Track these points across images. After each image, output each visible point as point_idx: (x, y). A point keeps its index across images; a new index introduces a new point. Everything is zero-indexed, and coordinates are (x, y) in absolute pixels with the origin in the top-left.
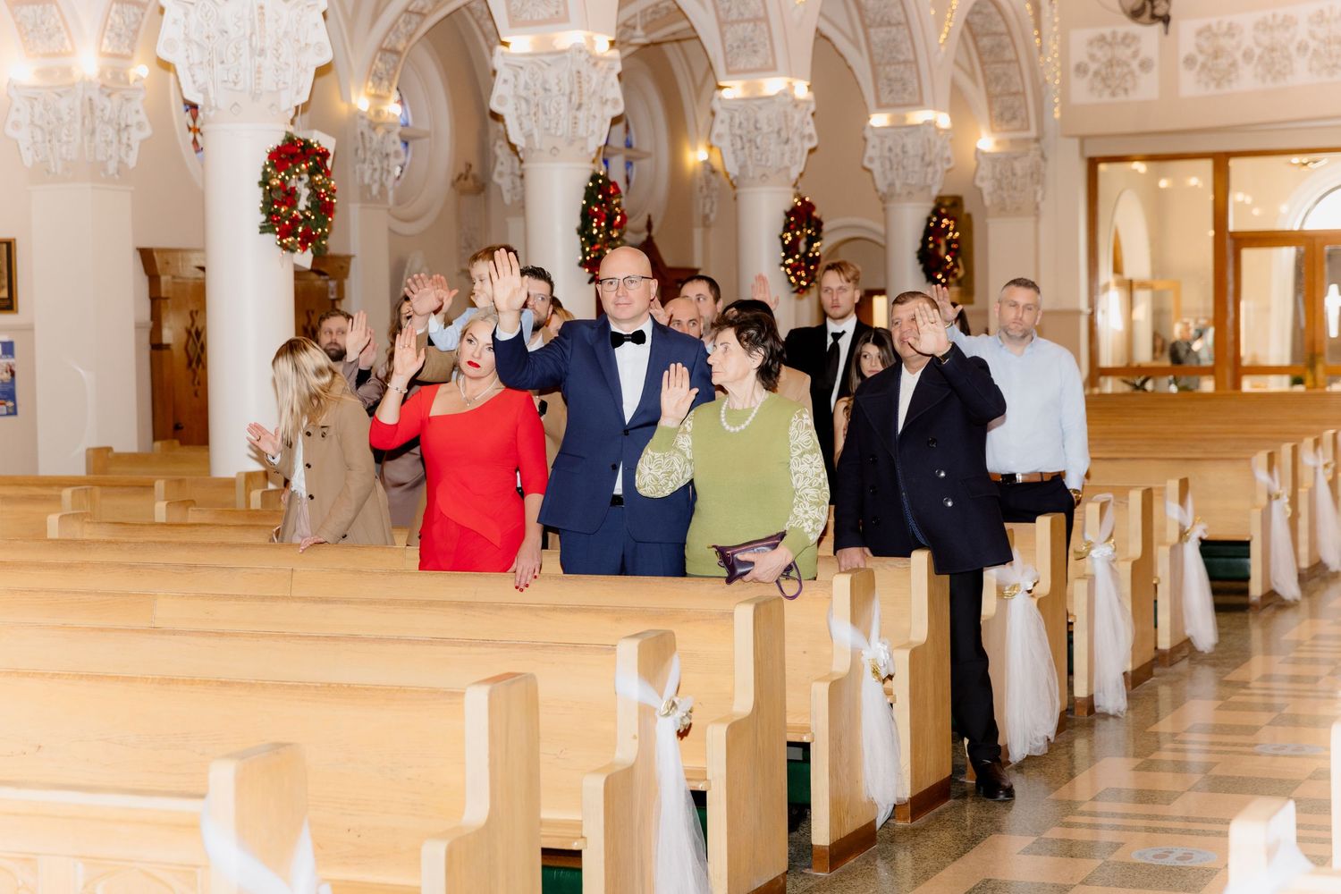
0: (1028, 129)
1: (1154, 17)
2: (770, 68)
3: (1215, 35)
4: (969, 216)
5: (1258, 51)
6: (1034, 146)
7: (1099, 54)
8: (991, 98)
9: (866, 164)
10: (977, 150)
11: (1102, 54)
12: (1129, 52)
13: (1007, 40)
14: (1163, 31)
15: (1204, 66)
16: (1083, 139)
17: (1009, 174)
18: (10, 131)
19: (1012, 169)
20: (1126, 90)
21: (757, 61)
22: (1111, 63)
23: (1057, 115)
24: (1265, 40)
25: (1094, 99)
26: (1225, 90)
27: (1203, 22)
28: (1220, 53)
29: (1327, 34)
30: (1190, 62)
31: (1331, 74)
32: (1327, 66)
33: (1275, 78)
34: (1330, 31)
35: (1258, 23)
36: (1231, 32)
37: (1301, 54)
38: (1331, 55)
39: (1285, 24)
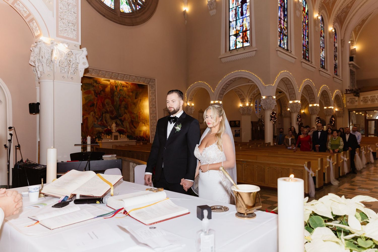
0: (341, 108)
1: (357, 96)
2: (315, 103)
6: (342, 110)
8: (337, 105)
9: (324, 112)
10: (336, 110)
11: (351, 100)
12: (354, 100)
14: (359, 98)
15: (364, 101)
16: (348, 109)
17: (339, 113)
18: (240, 111)
20: (354, 104)
21: (313, 102)
22: (352, 101)
23: (345, 106)
24: (372, 98)
25: (350, 105)
26: (367, 104)
27: (363, 96)
28: (366, 100)
30: (362, 101)
33: (373, 102)
35: (371, 96)
36: (367, 97)
37: (376, 100)
39: (374, 96)
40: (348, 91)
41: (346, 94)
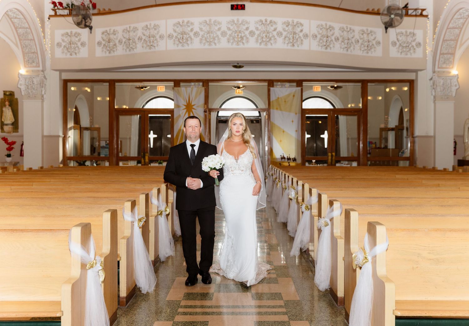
0: (39, 67)
1: (86, 26)
3: (108, 34)
4: (17, 99)
5: (124, 40)
6: (41, 73)
7: (66, 39)
8: (24, 54)
10: (19, 73)
12: (77, 39)
13: (29, 30)
14: (90, 32)
15: (104, 45)
16: (61, 71)
17: (31, 83)
19: (33, 81)
20: (76, 53)
22: (70, 43)
23: (50, 62)
24: (127, 36)
25: (64, 56)
26: (112, 54)
27: (104, 29)
28: (110, 41)
29: (149, 34)
30: (99, 44)
31: (150, 48)
32: (148, 46)
33: (130, 50)
34: (150, 33)
35: (124, 30)
36: (114, 33)
37: (139, 41)
38: (150, 41)
39: (134, 30)
40: (59, 9)
41: (51, 18)
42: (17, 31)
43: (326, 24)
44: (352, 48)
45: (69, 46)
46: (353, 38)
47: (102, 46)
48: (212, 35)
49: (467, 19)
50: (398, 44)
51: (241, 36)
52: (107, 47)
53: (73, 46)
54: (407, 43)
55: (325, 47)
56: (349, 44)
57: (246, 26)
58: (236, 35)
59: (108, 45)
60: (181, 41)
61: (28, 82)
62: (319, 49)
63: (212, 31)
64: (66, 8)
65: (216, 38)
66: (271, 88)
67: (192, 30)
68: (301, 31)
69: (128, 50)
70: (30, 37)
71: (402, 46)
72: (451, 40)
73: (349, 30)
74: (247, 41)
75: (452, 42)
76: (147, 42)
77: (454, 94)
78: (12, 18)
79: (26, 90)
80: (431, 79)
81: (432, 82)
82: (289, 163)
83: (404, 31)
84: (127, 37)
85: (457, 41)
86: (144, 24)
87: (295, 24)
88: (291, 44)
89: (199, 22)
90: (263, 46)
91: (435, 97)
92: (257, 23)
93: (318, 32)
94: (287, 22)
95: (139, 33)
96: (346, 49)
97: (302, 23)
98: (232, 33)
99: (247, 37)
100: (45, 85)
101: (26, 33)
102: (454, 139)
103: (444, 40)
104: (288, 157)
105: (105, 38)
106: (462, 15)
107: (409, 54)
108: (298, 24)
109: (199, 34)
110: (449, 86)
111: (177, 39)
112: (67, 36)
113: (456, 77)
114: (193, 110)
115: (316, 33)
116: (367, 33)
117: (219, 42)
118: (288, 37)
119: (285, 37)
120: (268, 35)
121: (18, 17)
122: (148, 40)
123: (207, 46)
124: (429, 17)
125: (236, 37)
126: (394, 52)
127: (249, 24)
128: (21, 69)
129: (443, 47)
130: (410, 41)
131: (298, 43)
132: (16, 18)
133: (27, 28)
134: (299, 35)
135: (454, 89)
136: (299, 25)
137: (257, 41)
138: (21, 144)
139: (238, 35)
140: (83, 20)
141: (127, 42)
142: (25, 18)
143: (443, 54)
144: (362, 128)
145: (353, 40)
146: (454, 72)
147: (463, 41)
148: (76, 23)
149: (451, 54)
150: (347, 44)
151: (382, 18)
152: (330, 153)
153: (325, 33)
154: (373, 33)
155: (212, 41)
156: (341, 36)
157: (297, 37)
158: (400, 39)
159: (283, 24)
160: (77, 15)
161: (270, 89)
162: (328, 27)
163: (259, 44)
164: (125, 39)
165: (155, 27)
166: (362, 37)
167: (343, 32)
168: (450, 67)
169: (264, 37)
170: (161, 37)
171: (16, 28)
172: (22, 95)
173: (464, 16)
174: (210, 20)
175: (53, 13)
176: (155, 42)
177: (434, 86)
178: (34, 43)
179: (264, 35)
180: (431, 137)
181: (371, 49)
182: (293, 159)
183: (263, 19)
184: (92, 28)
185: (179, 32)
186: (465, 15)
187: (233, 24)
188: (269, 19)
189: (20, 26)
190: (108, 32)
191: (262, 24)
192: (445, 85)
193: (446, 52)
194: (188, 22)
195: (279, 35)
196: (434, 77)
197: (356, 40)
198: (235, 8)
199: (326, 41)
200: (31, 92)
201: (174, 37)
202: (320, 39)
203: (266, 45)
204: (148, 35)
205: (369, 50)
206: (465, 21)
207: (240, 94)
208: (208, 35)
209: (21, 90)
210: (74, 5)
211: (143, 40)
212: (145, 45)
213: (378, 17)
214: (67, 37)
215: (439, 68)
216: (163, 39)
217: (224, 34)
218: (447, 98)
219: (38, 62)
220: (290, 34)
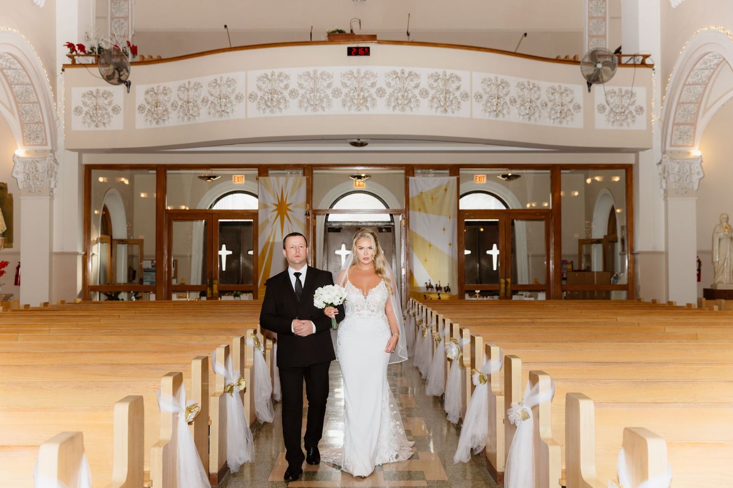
0: (46, 144)
1: (120, 81)
3: (155, 93)
4: (11, 195)
5: (180, 103)
6: (50, 155)
7: (89, 102)
8: (23, 125)
10: (14, 154)
11: (91, 102)
12: (106, 102)
13: (30, 88)
14: (126, 91)
15: (149, 111)
16: (81, 152)
17: (34, 171)
19: (36, 168)
20: (104, 124)
22: (96, 108)
24: (184, 96)
25: (85, 128)
26: (162, 125)
27: (149, 86)
28: (159, 104)
29: (219, 93)
30: (142, 109)
31: (221, 116)
32: (218, 111)
33: (189, 118)
34: (221, 91)
35: (180, 87)
36: (165, 92)
37: (204, 105)
38: (221, 105)
39: (196, 87)
40: (79, 55)
41: (66, 69)
42: (11, 89)
43: (496, 78)
44: (537, 115)
45: (95, 112)
46: (537, 99)
47: (146, 112)
48: (318, 94)
49: (715, 70)
50: (608, 108)
51: (364, 95)
52: (153, 114)
53: (100, 112)
54: (622, 108)
55: (495, 113)
56: (531, 108)
57: (372, 80)
58: (356, 94)
59: (154, 110)
60: (269, 104)
61: (29, 168)
62: (487, 116)
63: (318, 89)
64: (89, 54)
65: (325, 100)
66: (410, 178)
67: (286, 87)
68: (458, 88)
69: (186, 118)
70: (33, 98)
71: (615, 112)
72: (690, 103)
73: (531, 87)
74: (374, 104)
75: (692, 106)
76: (215, 105)
77: (696, 187)
78: (4, 69)
79: (25, 181)
80: (660, 163)
81: (661, 167)
82: (439, 294)
83: (616, 89)
84: (186, 99)
85: (700, 103)
86: (210, 78)
87: (448, 78)
88: (443, 109)
89: (298, 75)
90: (397, 112)
91: (666, 191)
92: (389, 75)
93: (484, 89)
94: (435, 74)
95: (204, 92)
96: (528, 116)
97: (460, 77)
98: (349, 92)
99: (374, 97)
100: (56, 173)
101: (26, 92)
102: (698, 257)
103: (679, 103)
104: (438, 286)
105: (150, 100)
106: (708, 64)
107: (625, 124)
108: (452, 77)
109: (297, 93)
110: (688, 174)
111: (264, 102)
112: (90, 96)
113: (699, 161)
114: (288, 212)
115: (481, 92)
116: (560, 92)
117: (329, 105)
118: (438, 98)
119: (433, 98)
120: (406, 94)
121: (14, 67)
122: (218, 103)
123: (310, 112)
124: (655, 67)
125: (356, 97)
126: (601, 122)
127: (376, 77)
128: (17, 149)
129: (677, 113)
130: (626, 105)
131: (453, 107)
132: (10, 68)
133: (28, 84)
134: (454, 94)
135: (696, 178)
136: (455, 78)
137: (389, 104)
138: (17, 266)
139: (359, 95)
140: (116, 71)
141: (185, 106)
142: (24, 69)
143: (678, 124)
144: (552, 240)
145: (538, 103)
146: (695, 152)
147: (709, 104)
148: (105, 77)
149: (690, 124)
150: (530, 108)
151: (583, 69)
152: (504, 278)
153: (494, 92)
154: (568, 92)
155: (319, 104)
156: (519, 97)
157: (451, 97)
158: (611, 101)
159: (429, 78)
160: (107, 64)
161: (408, 179)
162: (499, 83)
163: (391, 108)
164: (182, 102)
165: (229, 83)
166: (552, 97)
167: (522, 89)
168: (689, 144)
169: (400, 97)
170: (239, 98)
171: (10, 85)
172: (19, 189)
173: (710, 66)
174: (315, 72)
175: (69, 61)
176: (229, 105)
177: (665, 174)
178: (38, 107)
179: (399, 94)
180: (660, 253)
181: (566, 116)
182: (445, 288)
183: (398, 70)
184: (130, 84)
185: (267, 90)
186: (712, 63)
187: (352, 78)
188: (407, 70)
189: (16, 82)
190: (156, 91)
191: (396, 78)
192: (682, 172)
193: (682, 121)
194: (280, 75)
195: (422, 94)
196: (663, 160)
197: (543, 102)
198: (354, 53)
199: (497, 104)
200: (34, 184)
201: (259, 97)
202: (488, 101)
203: (403, 109)
204: (217, 95)
205: (564, 118)
206: (713, 74)
207: (362, 187)
208: (312, 95)
209: (17, 181)
210: (103, 49)
211: (210, 102)
212: (212, 111)
213: (577, 68)
214: (90, 99)
215: (671, 146)
216: (241, 100)
217: (337, 93)
218: (686, 192)
219: (44, 138)
220: (440, 93)
